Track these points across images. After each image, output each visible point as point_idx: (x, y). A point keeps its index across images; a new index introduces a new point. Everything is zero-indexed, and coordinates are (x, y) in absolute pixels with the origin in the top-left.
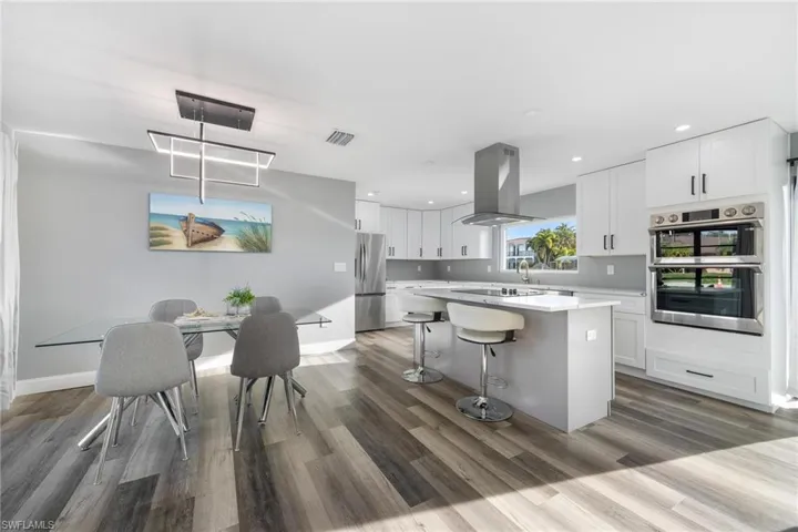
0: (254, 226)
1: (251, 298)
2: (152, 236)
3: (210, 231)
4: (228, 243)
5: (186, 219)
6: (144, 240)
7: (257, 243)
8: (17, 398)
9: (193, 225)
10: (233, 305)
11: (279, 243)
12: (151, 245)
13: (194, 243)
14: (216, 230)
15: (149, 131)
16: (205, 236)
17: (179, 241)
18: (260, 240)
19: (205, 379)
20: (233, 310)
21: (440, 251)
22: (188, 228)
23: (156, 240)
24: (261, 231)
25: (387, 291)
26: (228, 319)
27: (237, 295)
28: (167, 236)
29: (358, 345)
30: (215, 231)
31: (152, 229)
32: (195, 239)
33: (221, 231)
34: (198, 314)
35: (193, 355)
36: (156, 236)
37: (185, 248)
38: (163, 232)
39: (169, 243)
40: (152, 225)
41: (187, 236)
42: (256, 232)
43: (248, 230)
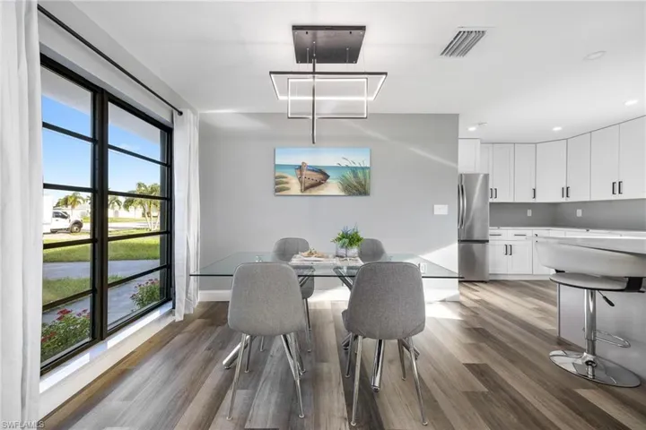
0: (354, 170)
1: (359, 240)
2: (277, 184)
3: (317, 177)
4: (333, 188)
5: (300, 168)
6: (271, 187)
7: (357, 187)
8: (200, 303)
9: (305, 172)
10: (342, 247)
11: (376, 186)
12: (277, 190)
13: (306, 188)
14: (323, 175)
15: (271, 73)
16: (313, 182)
17: (295, 187)
18: (360, 183)
19: (315, 311)
20: (342, 251)
21: (566, 192)
22: (301, 174)
23: (280, 187)
24: (360, 175)
25: (490, 238)
26: (337, 262)
27: (345, 236)
28: (287, 183)
29: (462, 299)
30: (321, 176)
31: (276, 178)
32: (307, 185)
33: (327, 177)
34: (311, 254)
35: (307, 293)
36: (280, 184)
37: (300, 194)
38: (284, 180)
39: (288, 189)
40: (277, 174)
41: (301, 182)
42: (356, 176)
43: (349, 175)
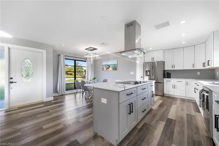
0: (114, 65)
3: (108, 67)
4: (111, 69)
5: (106, 65)
14: (109, 66)
18: (115, 67)
23: (103, 69)
31: (102, 67)
33: (110, 67)
37: (106, 70)
41: (106, 68)
42: (114, 66)
43: (113, 66)
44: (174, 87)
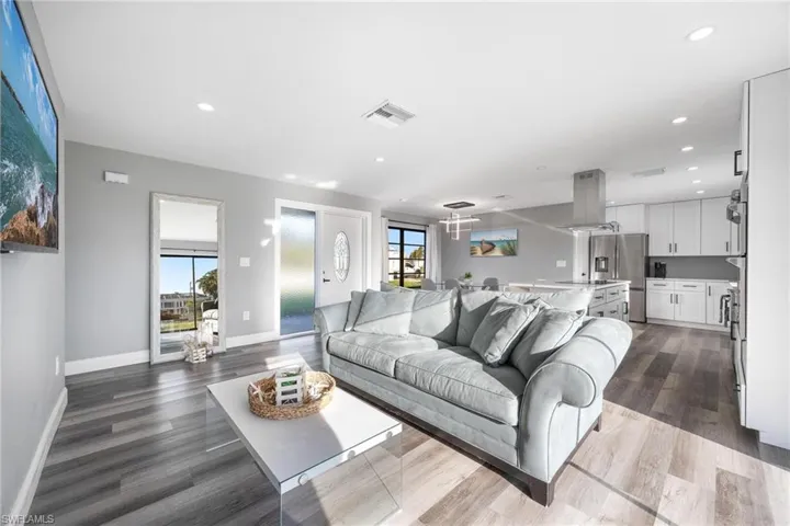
0: (508, 242)
3: (489, 247)
4: (497, 252)
5: (481, 242)
9: (483, 244)
11: (521, 250)
13: (484, 253)
14: (492, 245)
16: (488, 249)
22: (482, 246)
25: (652, 288)
32: (485, 251)
33: (494, 246)
43: (505, 244)
44: (675, 299)
